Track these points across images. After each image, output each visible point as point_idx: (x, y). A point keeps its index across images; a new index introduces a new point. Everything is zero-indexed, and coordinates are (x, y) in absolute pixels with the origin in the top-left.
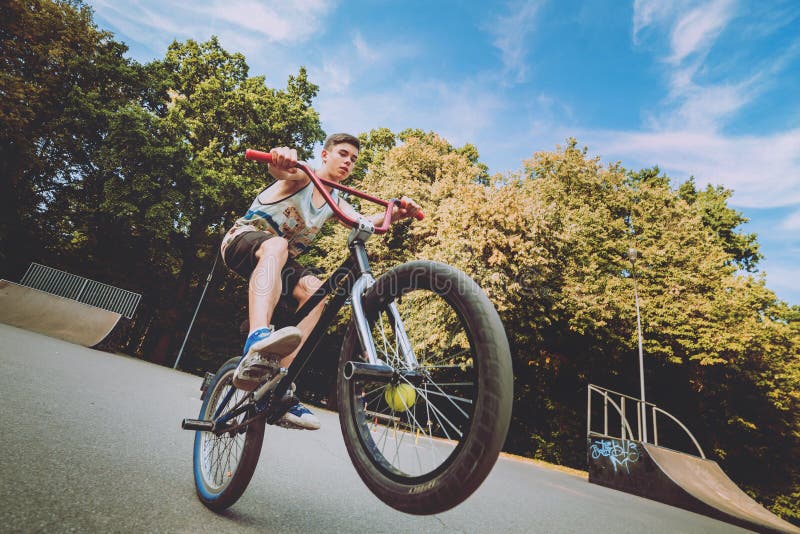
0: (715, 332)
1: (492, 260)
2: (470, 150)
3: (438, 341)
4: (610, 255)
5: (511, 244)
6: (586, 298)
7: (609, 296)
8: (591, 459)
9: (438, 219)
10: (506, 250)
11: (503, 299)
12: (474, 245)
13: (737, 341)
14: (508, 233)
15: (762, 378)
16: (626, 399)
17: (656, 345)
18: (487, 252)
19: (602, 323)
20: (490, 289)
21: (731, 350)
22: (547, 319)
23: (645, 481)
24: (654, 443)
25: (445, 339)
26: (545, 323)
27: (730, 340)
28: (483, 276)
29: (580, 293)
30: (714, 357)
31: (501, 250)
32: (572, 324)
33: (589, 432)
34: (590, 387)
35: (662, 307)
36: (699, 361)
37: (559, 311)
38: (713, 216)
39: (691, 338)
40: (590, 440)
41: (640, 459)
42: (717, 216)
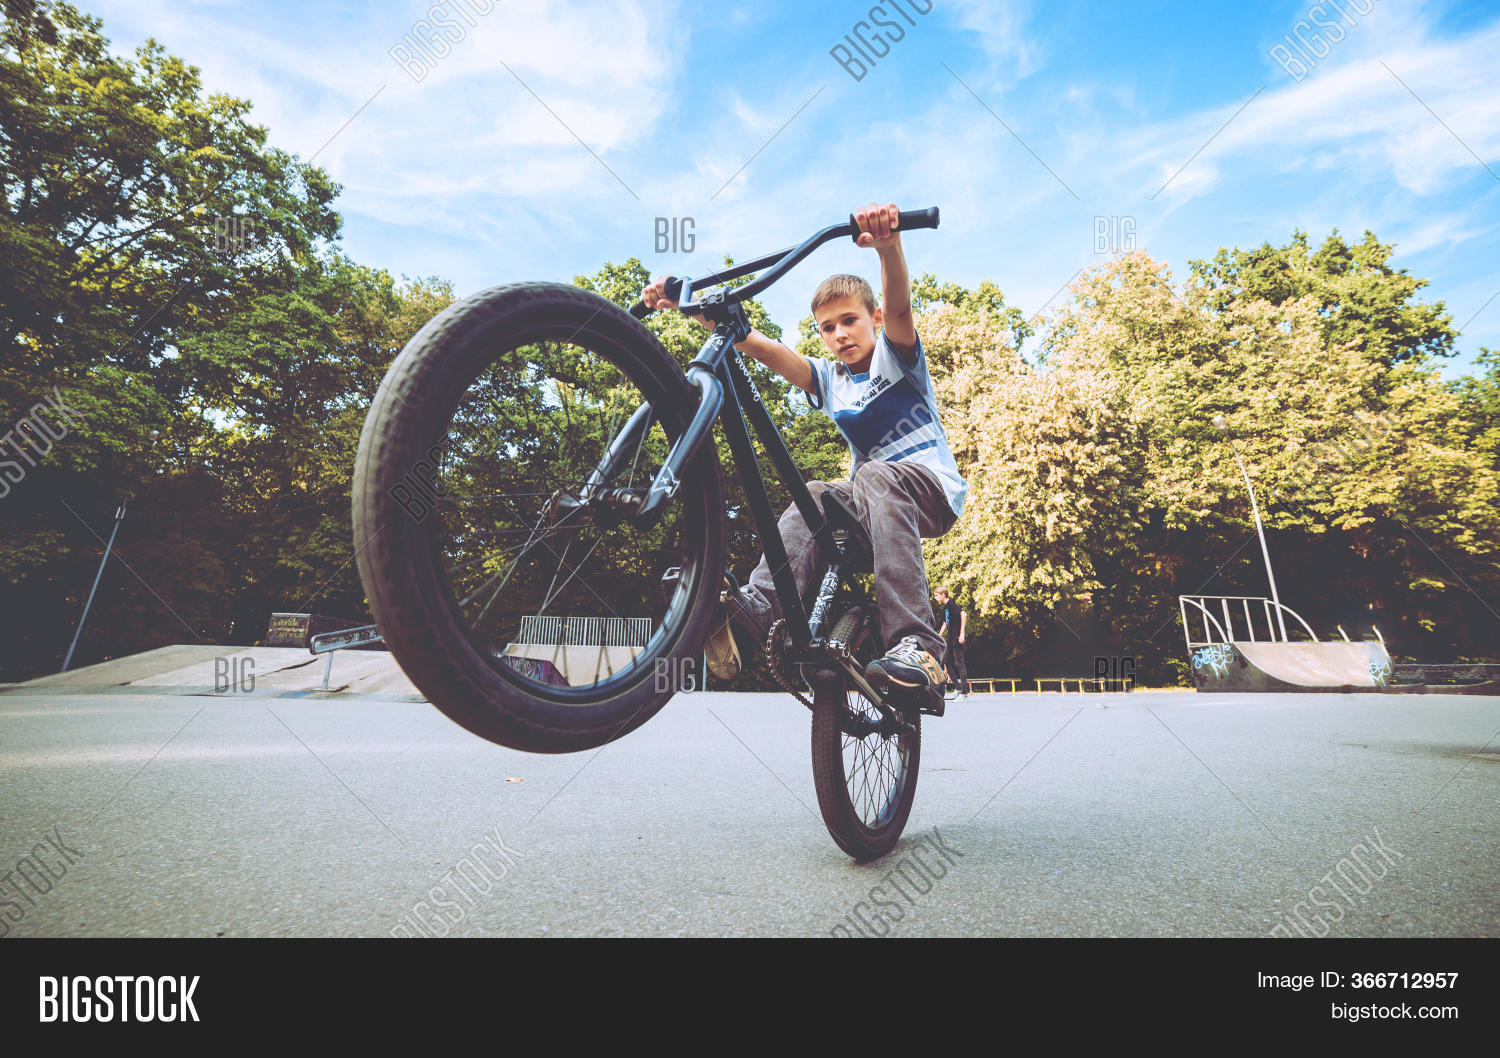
0: (1354, 486)
1: (1050, 480)
2: (988, 291)
3: (1014, 583)
4: (1207, 415)
5: (1068, 455)
6: (1177, 488)
7: (1209, 475)
8: (1195, 670)
9: (974, 429)
10: (1063, 462)
11: (1075, 519)
12: (1026, 467)
13: (1384, 490)
14: (1060, 441)
15: (1442, 523)
16: (1228, 600)
17: (1286, 517)
18: (1044, 469)
19: (1205, 512)
20: (1057, 513)
21: (1376, 504)
22: (1137, 525)
23: (1241, 678)
24: (1250, 640)
25: (1022, 579)
26: (1135, 530)
27: (1375, 491)
28: (1046, 500)
29: (1170, 483)
30: (1357, 517)
31: (1058, 464)
32: (1170, 521)
33: (1189, 644)
34: (1182, 599)
35: (1285, 468)
36: (1342, 525)
37: (1148, 511)
38: (1360, 302)
39: (1327, 501)
40: (1190, 652)
41: (1235, 659)
42: (1367, 299)
